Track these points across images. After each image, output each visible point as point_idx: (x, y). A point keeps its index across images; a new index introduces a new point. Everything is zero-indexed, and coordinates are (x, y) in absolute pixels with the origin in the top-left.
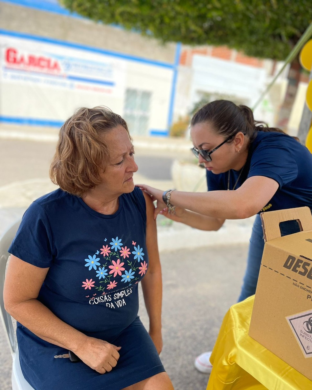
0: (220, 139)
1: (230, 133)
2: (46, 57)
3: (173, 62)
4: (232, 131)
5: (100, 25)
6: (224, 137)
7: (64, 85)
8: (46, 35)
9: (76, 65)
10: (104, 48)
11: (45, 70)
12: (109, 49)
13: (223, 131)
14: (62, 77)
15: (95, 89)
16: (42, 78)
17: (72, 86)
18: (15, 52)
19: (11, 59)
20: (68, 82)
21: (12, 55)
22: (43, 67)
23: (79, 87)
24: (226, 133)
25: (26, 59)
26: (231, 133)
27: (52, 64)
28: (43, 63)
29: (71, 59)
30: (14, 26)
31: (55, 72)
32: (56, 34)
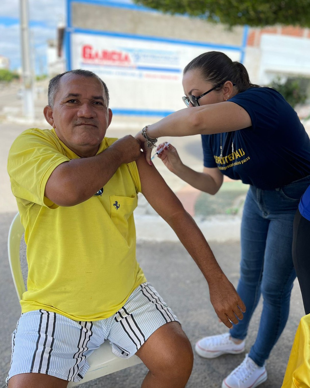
0: (209, 86)
1: (218, 81)
2: (118, 50)
3: (240, 44)
4: (220, 80)
5: (168, 16)
6: (212, 84)
7: (133, 75)
8: (118, 30)
9: (144, 56)
10: (171, 37)
11: (117, 63)
12: (176, 38)
13: (211, 78)
14: (132, 68)
15: (163, 77)
16: (114, 70)
17: (140, 76)
18: (90, 48)
19: (87, 55)
20: (137, 72)
21: (88, 51)
22: (114, 60)
23: (148, 76)
24: (215, 80)
25: (100, 54)
26: (220, 81)
27: (123, 56)
28: (115, 57)
29: (141, 50)
30: (89, 24)
31: (126, 64)
32: (127, 28)
